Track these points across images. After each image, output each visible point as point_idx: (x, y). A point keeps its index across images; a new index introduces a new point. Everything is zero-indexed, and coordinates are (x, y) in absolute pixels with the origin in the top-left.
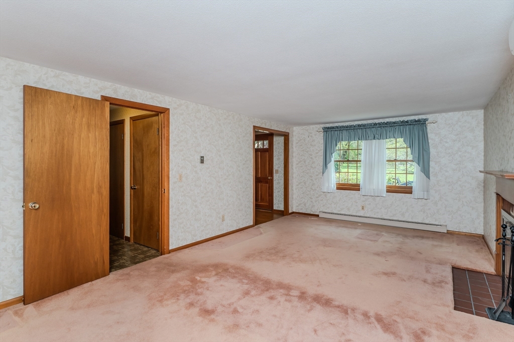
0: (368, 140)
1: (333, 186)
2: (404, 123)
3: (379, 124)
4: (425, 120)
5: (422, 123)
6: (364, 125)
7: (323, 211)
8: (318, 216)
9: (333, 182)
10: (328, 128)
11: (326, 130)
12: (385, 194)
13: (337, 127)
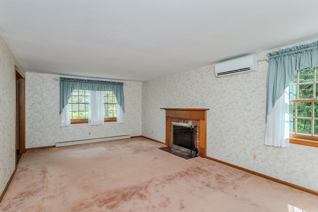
0: (94, 90)
1: (69, 122)
2: (114, 83)
3: (101, 81)
4: (123, 83)
5: (121, 84)
6: (92, 81)
7: (59, 141)
8: (54, 147)
9: (68, 119)
10: (65, 78)
11: (63, 80)
12: (103, 123)
13: (72, 79)
